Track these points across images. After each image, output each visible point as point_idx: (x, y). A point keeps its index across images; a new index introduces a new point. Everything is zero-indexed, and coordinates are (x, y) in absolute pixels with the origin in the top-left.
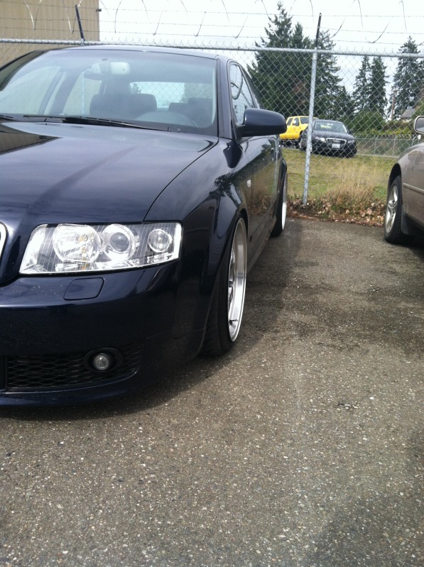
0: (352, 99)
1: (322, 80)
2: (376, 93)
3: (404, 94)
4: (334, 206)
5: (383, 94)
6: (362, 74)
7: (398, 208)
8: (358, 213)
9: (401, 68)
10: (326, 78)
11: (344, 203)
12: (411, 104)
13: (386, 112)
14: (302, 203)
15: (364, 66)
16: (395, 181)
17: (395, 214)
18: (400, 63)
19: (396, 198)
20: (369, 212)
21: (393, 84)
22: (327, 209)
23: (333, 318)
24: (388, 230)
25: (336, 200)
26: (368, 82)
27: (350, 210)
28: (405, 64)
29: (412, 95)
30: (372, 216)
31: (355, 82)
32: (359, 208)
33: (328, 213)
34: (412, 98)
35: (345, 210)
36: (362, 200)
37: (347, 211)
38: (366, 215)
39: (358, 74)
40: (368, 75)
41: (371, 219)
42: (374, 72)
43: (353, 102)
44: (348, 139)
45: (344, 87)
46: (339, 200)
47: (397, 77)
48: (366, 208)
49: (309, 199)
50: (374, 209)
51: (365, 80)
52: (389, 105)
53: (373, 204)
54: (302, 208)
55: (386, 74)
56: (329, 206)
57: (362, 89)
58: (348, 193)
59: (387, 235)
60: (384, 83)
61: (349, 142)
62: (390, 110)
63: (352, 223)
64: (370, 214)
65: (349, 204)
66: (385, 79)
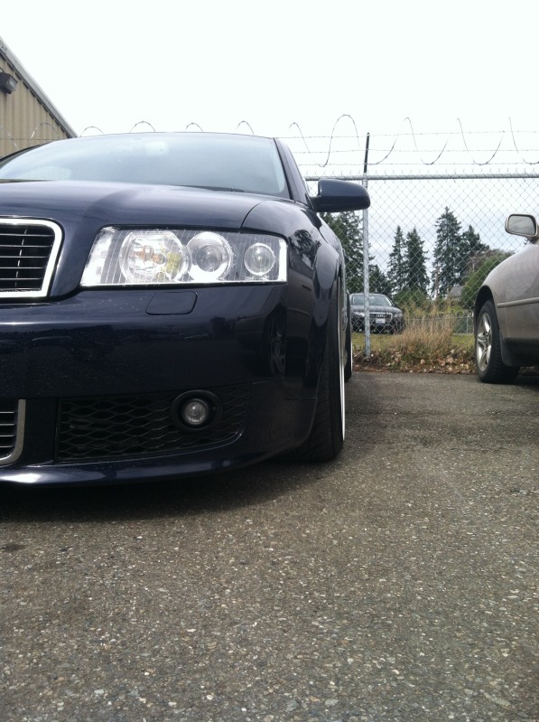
0: (388, 279)
1: (350, 259)
2: (415, 270)
3: (448, 270)
4: (405, 356)
5: (423, 271)
6: (397, 251)
7: (495, 338)
8: (436, 363)
9: (441, 241)
10: (354, 256)
11: (417, 351)
12: (457, 281)
13: (429, 293)
14: (365, 355)
15: (398, 242)
16: (484, 307)
17: (490, 347)
18: (439, 236)
19: (488, 328)
20: (450, 360)
21: (433, 259)
22: (396, 360)
23: (456, 432)
24: (483, 369)
25: (406, 348)
26: (405, 259)
27: (425, 359)
28: (445, 237)
29: (457, 271)
30: (454, 365)
31: (389, 261)
32: (437, 357)
33: (399, 364)
34: (457, 275)
35: (419, 359)
36: (439, 348)
37: (422, 361)
38: (447, 364)
39: (391, 250)
40: (404, 251)
41: (453, 368)
42: (410, 247)
43: (389, 282)
44: (394, 313)
45: (376, 266)
46: (410, 348)
47: (438, 252)
48: (445, 356)
49: (374, 349)
50: (455, 356)
51: (400, 257)
52: (432, 284)
53: (453, 351)
54: (365, 361)
55: (424, 250)
56: (400, 355)
57: (399, 268)
58: (420, 340)
59: (482, 375)
60: (423, 260)
61: (396, 316)
62: (433, 289)
63: (431, 372)
64: (451, 362)
65: (423, 353)
66: (425, 255)
